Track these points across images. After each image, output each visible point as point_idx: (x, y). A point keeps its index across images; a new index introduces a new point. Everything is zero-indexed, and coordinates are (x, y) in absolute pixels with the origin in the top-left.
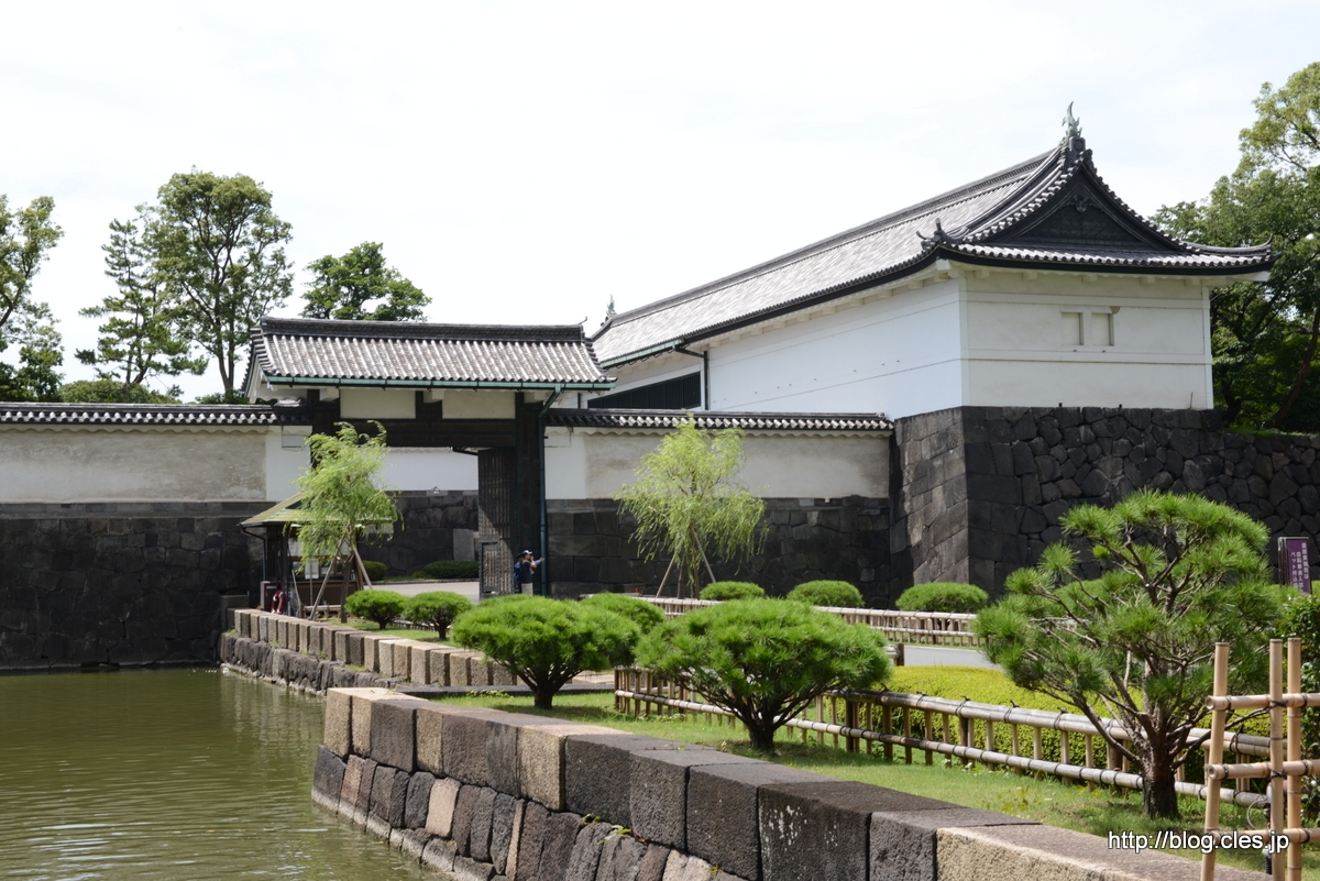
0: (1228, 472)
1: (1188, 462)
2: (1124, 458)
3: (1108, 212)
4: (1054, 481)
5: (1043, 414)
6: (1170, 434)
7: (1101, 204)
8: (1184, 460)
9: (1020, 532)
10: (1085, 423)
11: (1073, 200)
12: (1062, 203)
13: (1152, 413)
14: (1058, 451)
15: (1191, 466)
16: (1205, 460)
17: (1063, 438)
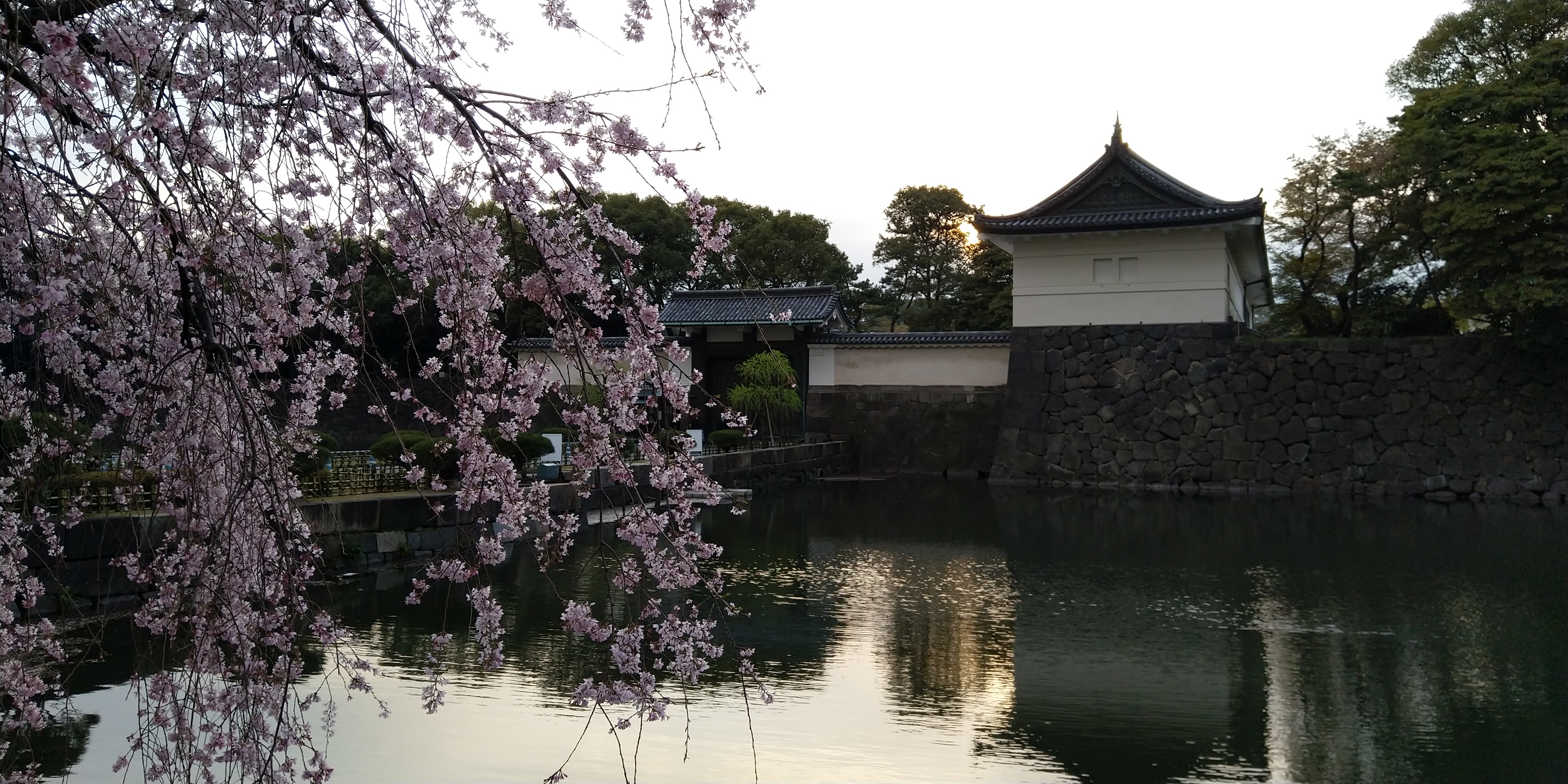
0: (1230, 369)
1: (1193, 363)
2: (1138, 360)
3: (1140, 185)
4: (1078, 376)
5: (1073, 330)
6: (1181, 342)
7: (1133, 180)
8: (1192, 361)
9: (1043, 410)
10: (1108, 336)
11: (1109, 180)
12: (1100, 182)
13: (1166, 326)
14: (1084, 356)
15: (1195, 366)
16: (1210, 361)
17: (1090, 347)
